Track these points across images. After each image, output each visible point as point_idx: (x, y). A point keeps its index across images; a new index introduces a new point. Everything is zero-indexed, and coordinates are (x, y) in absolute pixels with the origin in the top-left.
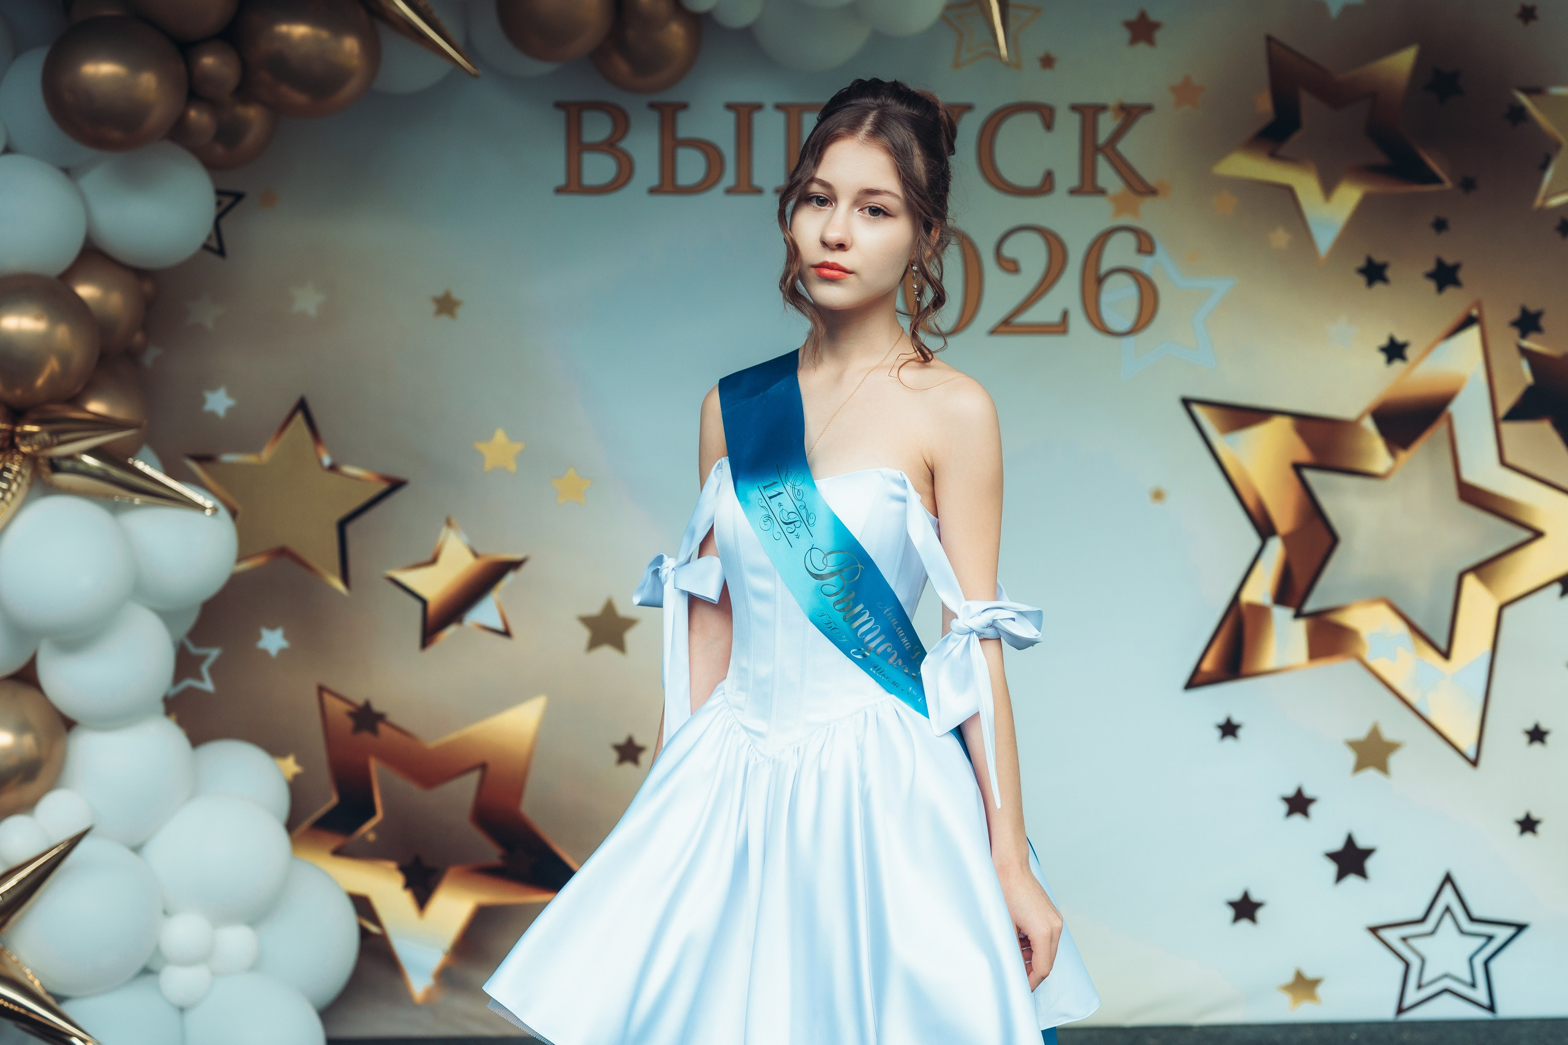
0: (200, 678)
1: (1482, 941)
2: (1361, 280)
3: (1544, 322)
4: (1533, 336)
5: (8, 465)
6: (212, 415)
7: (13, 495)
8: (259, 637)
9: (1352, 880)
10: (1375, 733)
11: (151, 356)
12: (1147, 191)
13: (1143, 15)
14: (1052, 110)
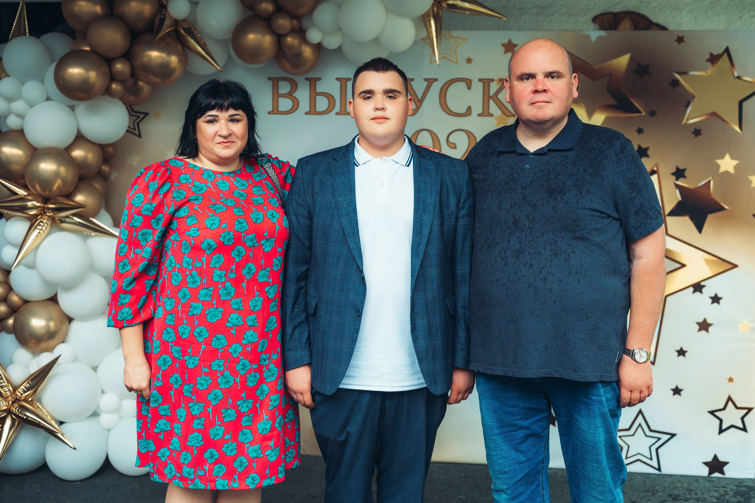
1: (656, 440)
3: (686, 173)
4: (681, 179)
5: (41, 220)
7: (43, 232)
11: (114, 176)
12: (511, 115)
13: (510, 41)
14: (470, 81)
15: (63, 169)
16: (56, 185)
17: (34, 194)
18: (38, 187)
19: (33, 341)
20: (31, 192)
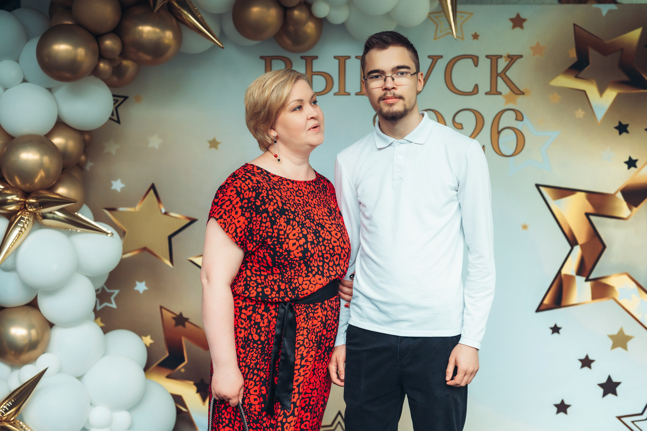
0: (111, 303)
2: (617, 132)
5: (23, 216)
6: (115, 191)
7: (25, 229)
8: (135, 285)
9: (610, 396)
10: (621, 332)
11: (89, 166)
12: (520, 93)
13: (518, 15)
14: (478, 57)
15: (46, 159)
16: (39, 177)
17: (12, 187)
18: (18, 181)
19: (13, 352)
20: (8, 185)
